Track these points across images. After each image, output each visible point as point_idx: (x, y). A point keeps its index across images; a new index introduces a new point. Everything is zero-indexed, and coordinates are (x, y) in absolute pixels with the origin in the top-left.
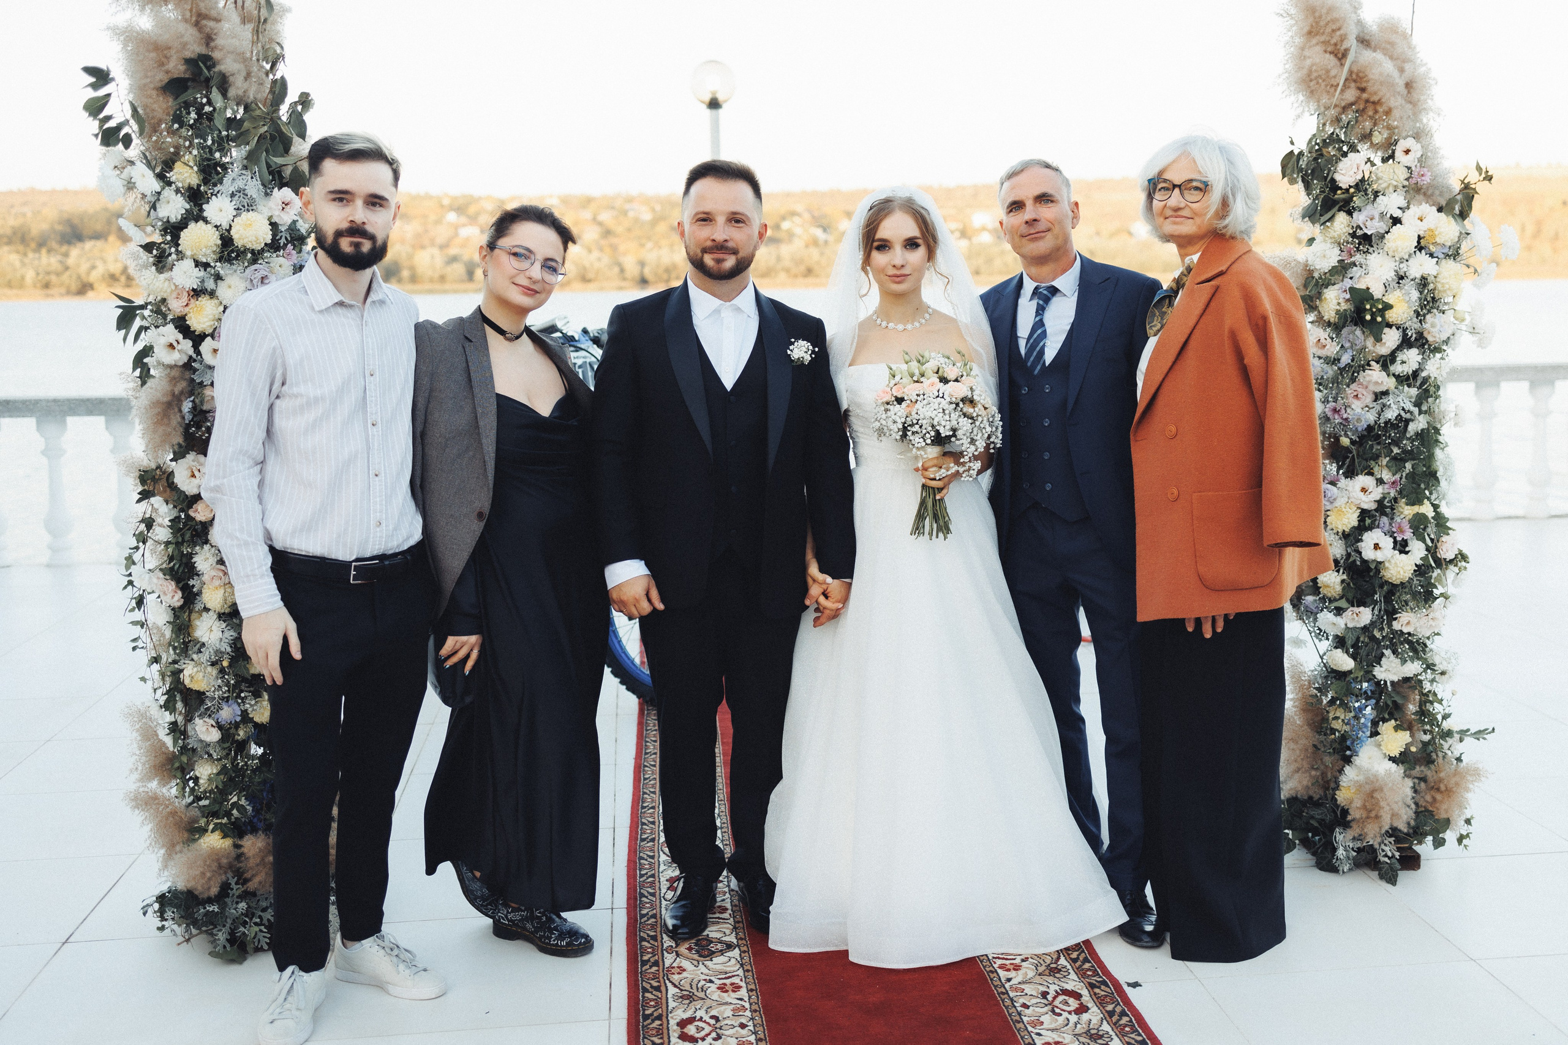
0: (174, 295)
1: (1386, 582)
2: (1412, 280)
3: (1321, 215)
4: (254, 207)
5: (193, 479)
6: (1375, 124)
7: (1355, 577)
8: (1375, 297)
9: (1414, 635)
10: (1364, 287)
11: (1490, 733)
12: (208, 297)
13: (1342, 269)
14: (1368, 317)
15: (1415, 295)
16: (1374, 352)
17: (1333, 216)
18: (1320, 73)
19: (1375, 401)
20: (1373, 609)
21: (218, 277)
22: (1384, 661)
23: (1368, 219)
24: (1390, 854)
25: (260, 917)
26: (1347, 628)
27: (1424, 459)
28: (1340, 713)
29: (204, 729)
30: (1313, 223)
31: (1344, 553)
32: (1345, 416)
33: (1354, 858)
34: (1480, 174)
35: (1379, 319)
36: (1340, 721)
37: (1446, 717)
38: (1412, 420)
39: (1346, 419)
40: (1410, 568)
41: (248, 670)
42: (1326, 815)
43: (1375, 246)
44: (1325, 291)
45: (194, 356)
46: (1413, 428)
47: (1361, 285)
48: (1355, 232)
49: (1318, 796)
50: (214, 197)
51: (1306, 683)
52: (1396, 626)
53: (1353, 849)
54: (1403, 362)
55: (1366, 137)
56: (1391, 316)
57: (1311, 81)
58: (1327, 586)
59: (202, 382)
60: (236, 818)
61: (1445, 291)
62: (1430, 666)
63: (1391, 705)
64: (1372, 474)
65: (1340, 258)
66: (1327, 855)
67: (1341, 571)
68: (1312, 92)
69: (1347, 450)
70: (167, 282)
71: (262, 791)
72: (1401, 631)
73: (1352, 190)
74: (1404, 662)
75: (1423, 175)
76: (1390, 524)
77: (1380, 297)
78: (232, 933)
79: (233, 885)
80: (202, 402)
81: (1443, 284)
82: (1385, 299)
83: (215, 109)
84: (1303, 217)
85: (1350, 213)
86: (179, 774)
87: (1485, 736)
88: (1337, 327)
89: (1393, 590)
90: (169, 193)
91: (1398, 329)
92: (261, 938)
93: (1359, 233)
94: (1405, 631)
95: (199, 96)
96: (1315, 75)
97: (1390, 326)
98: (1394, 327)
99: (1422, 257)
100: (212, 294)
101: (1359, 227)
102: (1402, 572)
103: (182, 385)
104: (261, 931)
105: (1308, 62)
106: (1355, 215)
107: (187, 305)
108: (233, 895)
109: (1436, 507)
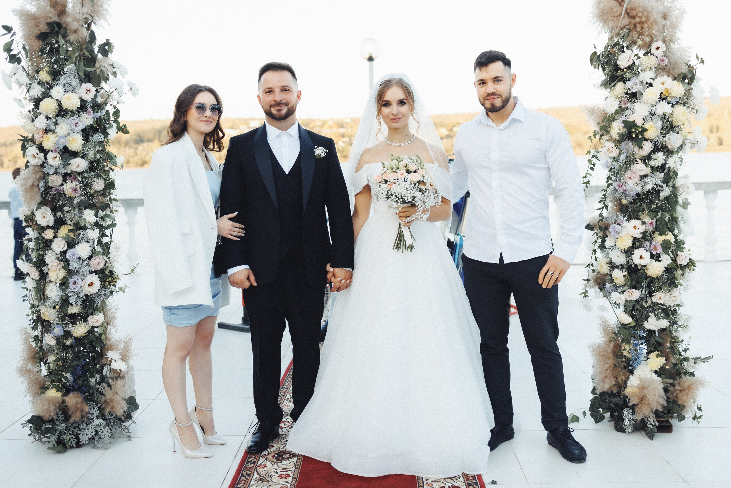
0: (37, 132)
1: (649, 276)
2: (659, 116)
3: (610, 84)
4: (75, 91)
5: (44, 219)
6: (639, 36)
7: (632, 273)
8: (638, 125)
9: (664, 305)
10: (632, 120)
11: (711, 359)
12: (52, 133)
13: (621, 111)
14: (634, 136)
15: (660, 124)
16: (639, 154)
17: (615, 84)
18: (608, 10)
19: (641, 180)
20: (642, 291)
21: (56, 124)
22: (649, 319)
23: (633, 85)
24: (653, 423)
25: (73, 431)
26: (626, 301)
27: (669, 211)
28: (627, 347)
29: (48, 339)
30: (606, 88)
31: (626, 261)
32: (625, 189)
33: (634, 425)
34: (698, 60)
35: (640, 137)
36: (627, 351)
37: (685, 350)
38: (662, 190)
39: (625, 190)
40: (661, 269)
41: (67, 310)
42: (619, 402)
43: (638, 99)
44: (613, 123)
45: (44, 160)
46: (663, 195)
47: (631, 119)
48: (627, 92)
49: (616, 392)
50: (55, 86)
51: (610, 331)
52: (654, 299)
53: (633, 420)
54: (655, 159)
55: (634, 43)
56: (647, 135)
57: (604, 15)
58: (617, 279)
59: (48, 173)
60: (64, 383)
61: (678, 121)
62: (675, 323)
63: (655, 343)
64: (640, 219)
65: (620, 106)
66: (620, 423)
67: (624, 270)
68: (605, 21)
69: (627, 206)
70: (33, 127)
71: (75, 370)
72: (657, 302)
73: (625, 70)
74: (658, 319)
75: (663, 61)
76: (650, 246)
77: (641, 125)
78: (59, 438)
79: (60, 415)
80: (48, 183)
81: (676, 118)
82: (643, 126)
83: (59, 46)
84: (601, 85)
85: (625, 82)
86: (38, 361)
87: (708, 360)
88: (618, 142)
89: (652, 281)
90: (35, 85)
91: (651, 142)
92: (73, 441)
93: (629, 92)
94: (659, 302)
95: (53, 40)
96: (605, 11)
97: (646, 140)
98: (649, 141)
99: (664, 104)
100: (54, 132)
101: (629, 89)
102: (656, 271)
103: (39, 174)
104: (72, 438)
105: (602, 5)
106: (627, 82)
107: (42, 137)
108: (60, 419)
109: (675, 236)
